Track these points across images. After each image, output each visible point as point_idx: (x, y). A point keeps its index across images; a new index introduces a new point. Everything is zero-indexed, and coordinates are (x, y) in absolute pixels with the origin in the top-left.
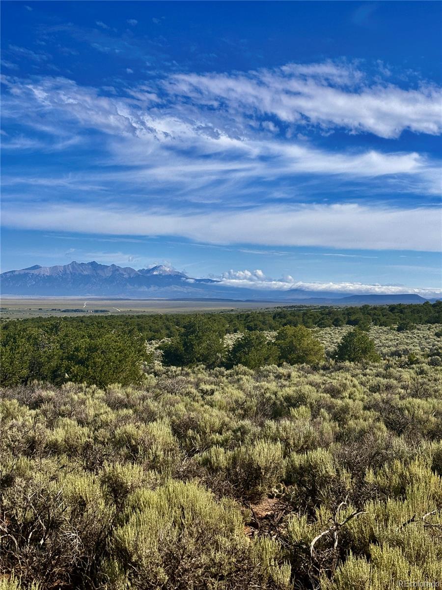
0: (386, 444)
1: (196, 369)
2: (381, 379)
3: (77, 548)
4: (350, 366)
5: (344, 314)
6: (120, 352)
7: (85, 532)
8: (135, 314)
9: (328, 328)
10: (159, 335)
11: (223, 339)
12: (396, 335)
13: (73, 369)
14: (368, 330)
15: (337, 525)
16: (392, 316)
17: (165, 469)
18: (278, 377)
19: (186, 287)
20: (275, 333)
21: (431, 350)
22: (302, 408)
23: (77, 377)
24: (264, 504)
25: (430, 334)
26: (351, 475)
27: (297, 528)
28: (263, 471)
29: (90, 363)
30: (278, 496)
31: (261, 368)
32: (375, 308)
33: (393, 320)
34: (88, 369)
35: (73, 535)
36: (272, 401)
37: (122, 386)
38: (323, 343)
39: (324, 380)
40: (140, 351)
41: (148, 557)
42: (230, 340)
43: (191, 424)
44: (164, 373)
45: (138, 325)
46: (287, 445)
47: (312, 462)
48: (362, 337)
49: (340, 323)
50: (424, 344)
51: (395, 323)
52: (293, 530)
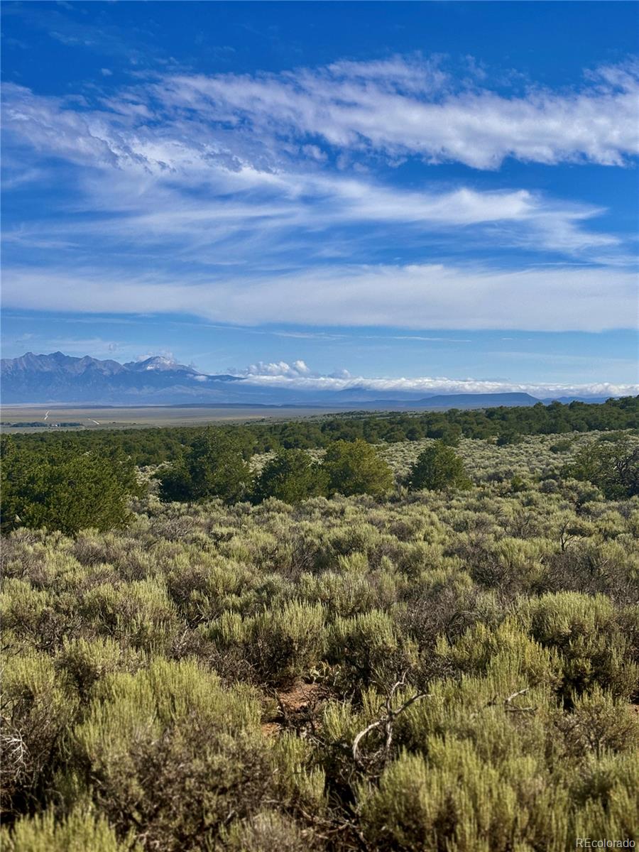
0: (470, 602)
1: (208, 505)
2: (471, 513)
3: (20, 758)
4: (429, 497)
5: (421, 423)
6: (96, 483)
7: (33, 737)
8: (121, 428)
9: (400, 443)
10: (156, 457)
11: (249, 461)
12: (495, 450)
13: (27, 508)
14: (455, 445)
15: (390, 714)
16: (491, 424)
17: (156, 646)
18: (327, 513)
19: (196, 387)
20: (323, 452)
21: (544, 470)
22: (355, 556)
23: (33, 520)
24: (298, 692)
25: (544, 448)
26: (418, 646)
27: (336, 721)
28: (296, 646)
29: (52, 499)
30: (319, 681)
31: (303, 501)
32: (466, 414)
33: (492, 429)
34: (49, 508)
35: (15, 740)
36: (315, 548)
37: (100, 532)
38: (392, 465)
39: (392, 517)
40: (126, 482)
41: (115, 764)
42: (258, 463)
43: (197, 582)
44: (163, 513)
45: (125, 443)
46: (332, 608)
47: (363, 629)
48: (446, 454)
49: (417, 435)
50: (534, 462)
51: (494, 435)
52: (331, 723)
